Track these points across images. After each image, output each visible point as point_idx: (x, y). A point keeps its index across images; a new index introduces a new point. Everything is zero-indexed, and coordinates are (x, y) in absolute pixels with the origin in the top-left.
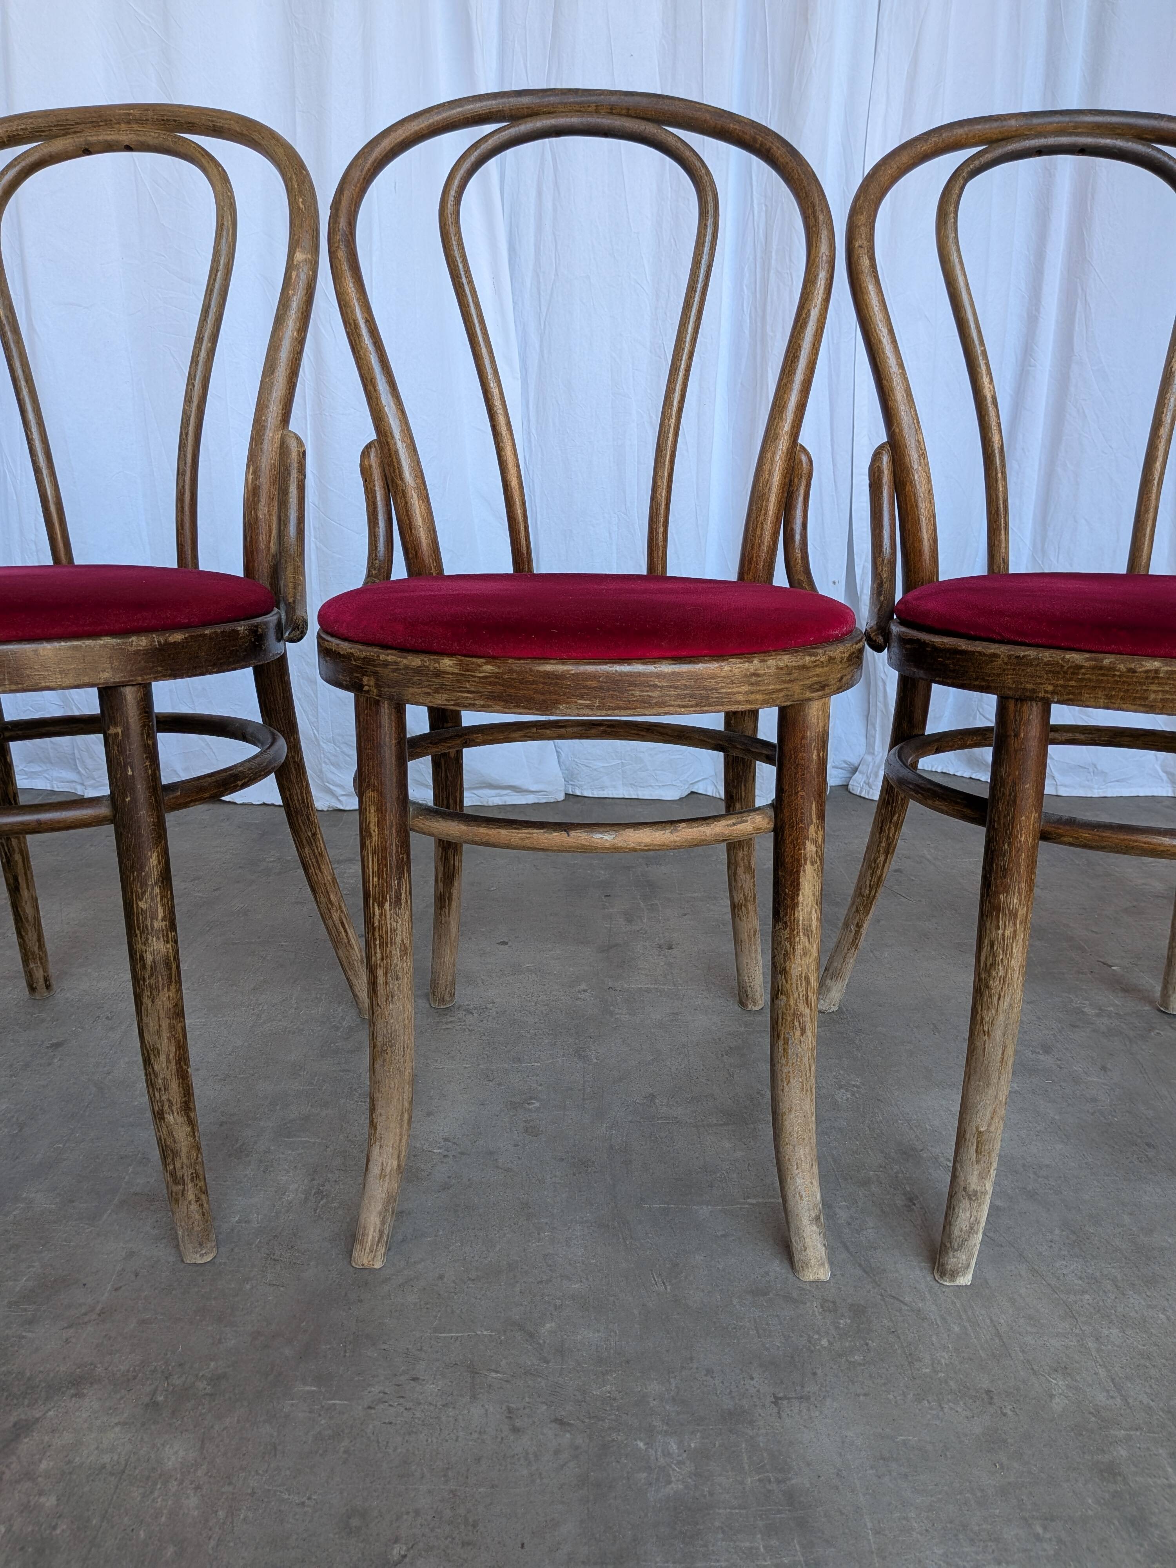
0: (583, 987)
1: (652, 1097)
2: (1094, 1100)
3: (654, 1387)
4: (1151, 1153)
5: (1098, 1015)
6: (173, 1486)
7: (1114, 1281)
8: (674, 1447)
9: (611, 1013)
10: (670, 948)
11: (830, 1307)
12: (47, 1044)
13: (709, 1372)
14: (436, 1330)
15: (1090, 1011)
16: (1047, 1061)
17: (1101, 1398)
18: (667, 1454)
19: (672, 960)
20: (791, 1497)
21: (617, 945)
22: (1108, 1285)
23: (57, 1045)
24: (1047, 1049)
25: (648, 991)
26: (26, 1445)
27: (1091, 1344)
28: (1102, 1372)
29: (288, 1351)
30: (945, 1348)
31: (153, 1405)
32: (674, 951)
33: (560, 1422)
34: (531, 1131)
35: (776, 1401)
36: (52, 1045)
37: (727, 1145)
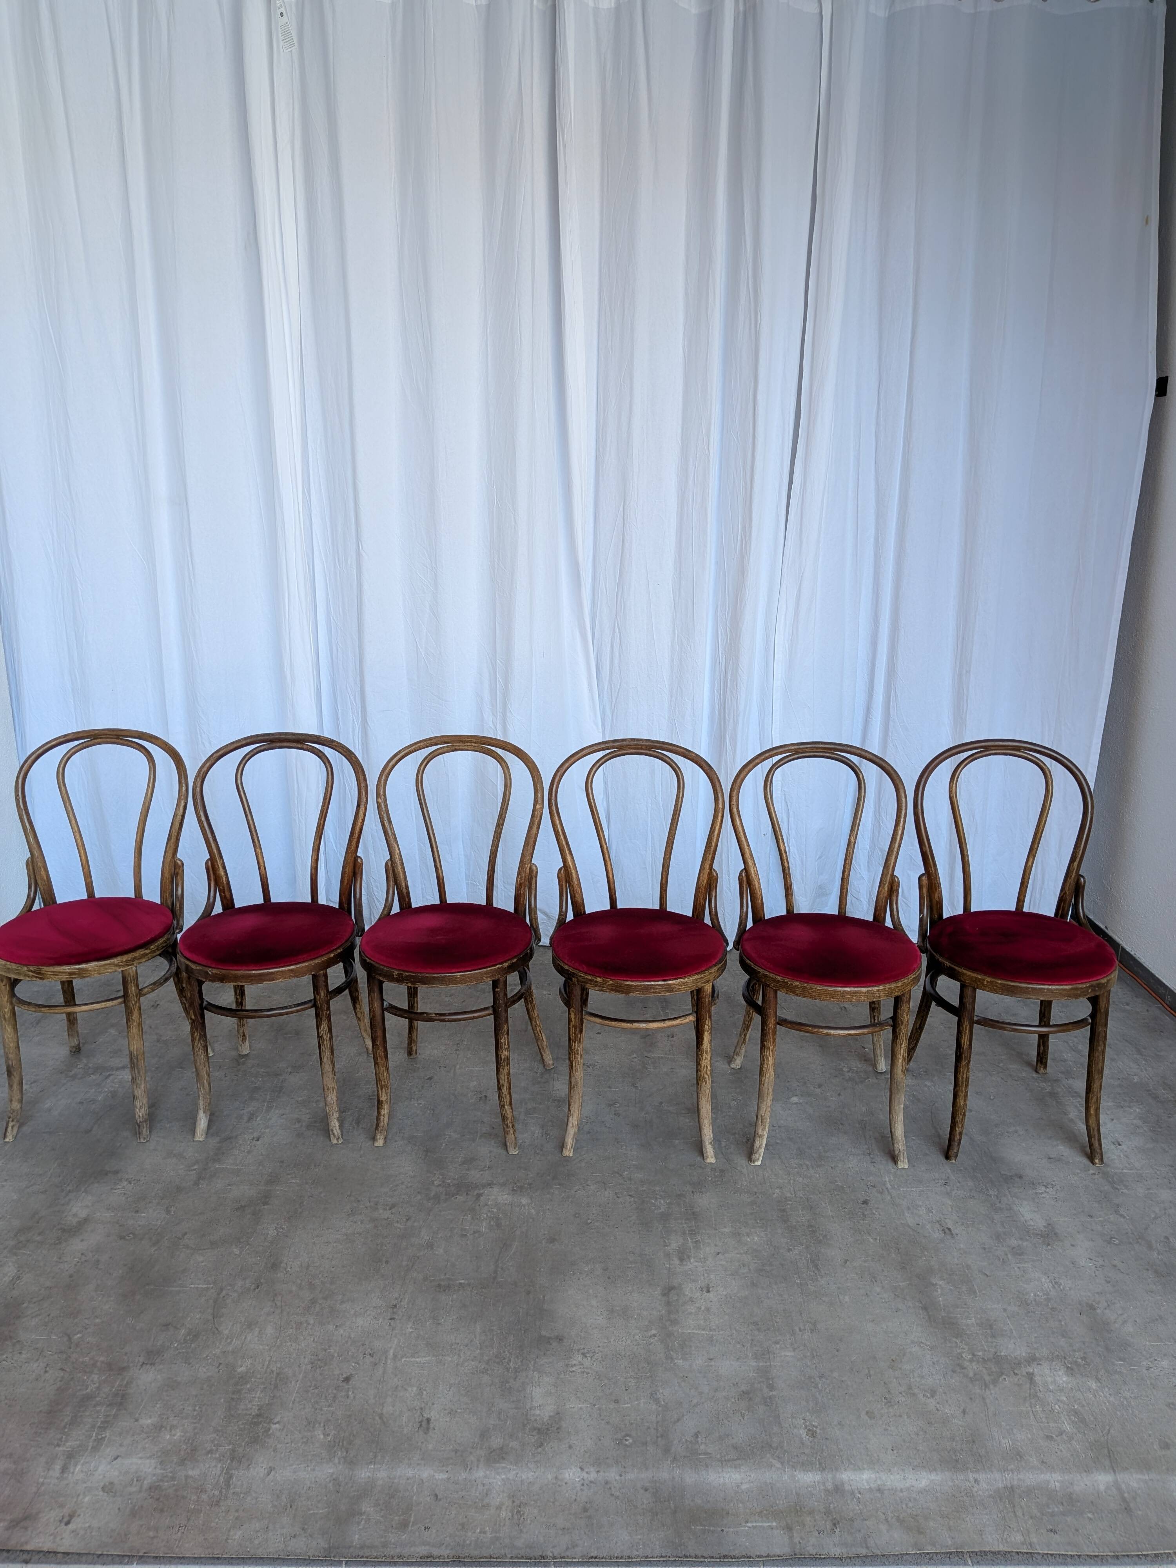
0: (635, 1056)
1: (661, 1103)
2: (829, 1107)
3: (657, 1188)
4: (841, 1127)
5: (848, 1072)
6: (527, 1208)
7: (807, 1166)
8: (662, 1202)
9: (647, 1068)
10: (673, 1037)
11: (714, 1170)
12: (426, 1078)
13: (674, 1185)
14: (593, 1173)
15: (846, 1070)
16: (818, 1091)
17: (789, 1195)
18: (660, 1203)
19: (673, 1043)
20: (693, 1213)
21: (649, 1035)
22: (805, 1167)
23: (430, 1079)
24: (820, 1086)
25: (662, 1058)
26: (482, 1198)
27: (792, 1182)
28: (792, 1189)
29: (548, 1178)
30: (746, 1181)
31: (513, 1190)
32: (674, 1039)
33: (631, 1196)
34: (617, 1114)
35: (693, 1192)
36: (428, 1079)
37: (687, 1121)
